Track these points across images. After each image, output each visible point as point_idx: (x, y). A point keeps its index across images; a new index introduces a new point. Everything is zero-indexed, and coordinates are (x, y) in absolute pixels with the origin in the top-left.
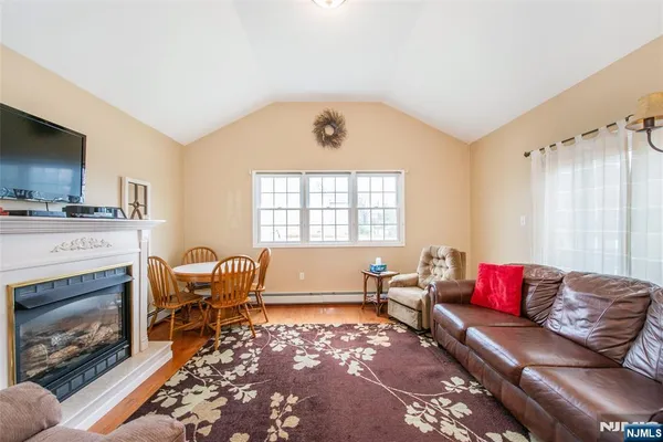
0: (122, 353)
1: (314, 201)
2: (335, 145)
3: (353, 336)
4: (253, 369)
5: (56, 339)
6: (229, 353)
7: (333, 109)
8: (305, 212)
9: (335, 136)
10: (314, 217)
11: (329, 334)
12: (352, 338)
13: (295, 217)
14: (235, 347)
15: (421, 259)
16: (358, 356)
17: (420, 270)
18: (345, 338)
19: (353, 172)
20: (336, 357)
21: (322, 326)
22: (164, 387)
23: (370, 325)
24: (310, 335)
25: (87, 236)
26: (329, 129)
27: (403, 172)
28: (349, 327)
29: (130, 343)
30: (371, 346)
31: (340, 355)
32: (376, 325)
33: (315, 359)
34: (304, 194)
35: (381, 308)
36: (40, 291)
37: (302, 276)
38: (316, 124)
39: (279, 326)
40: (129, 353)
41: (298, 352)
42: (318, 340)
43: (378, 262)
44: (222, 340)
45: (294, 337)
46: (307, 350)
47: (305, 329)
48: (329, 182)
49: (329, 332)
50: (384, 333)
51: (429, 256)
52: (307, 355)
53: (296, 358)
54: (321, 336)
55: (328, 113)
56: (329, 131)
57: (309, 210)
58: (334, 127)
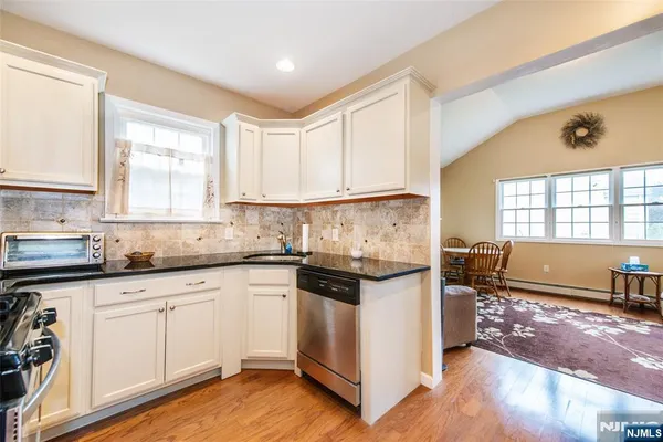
1: (561, 200)
2: (589, 145)
7: (587, 112)
8: (550, 211)
9: (590, 136)
10: (562, 215)
13: (539, 216)
16: (601, 329)
19: (616, 168)
20: (575, 324)
23: (629, 319)
24: (550, 310)
26: (582, 131)
30: (621, 329)
31: (579, 325)
32: (638, 320)
33: (553, 321)
34: (550, 195)
37: (546, 268)
38: (564, 130)
42: (559, 314)
45: (535, 308)
48: (581, 181)
50: (647, 327)
55: (581, 116)
57: (554, 209)
58: (588, 128)
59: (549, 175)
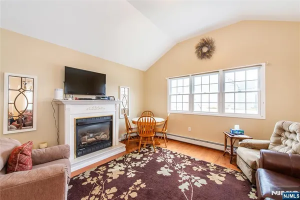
0: (109, 144)
1: (197, 90)
2: (208, 57)
3: (200, 169)
4: (142, 166)
5: (91, 135)
6: (142, 155)
7: (207, 37)
8: (191, 96)
9: (208, 52)
10: (197, 98)
11: (189, 163)
12: (200, 170)
13: (186, 99)
14: (145, 154)
15: (275, 131)
16: (193, 181)
17: (272, 139)
18: (195, 168)
19: (221, 71)
20: (181, 176)
21: (189, 157)
22: (115, 160)
23: (219, 167)
24: (178, 160)
25: (97, 106)
26: (205, 49)
27: (264, 64)
28: (203, 163)
29: (112, 141)
30: (207, 179)
31: (183, 176)
32: (223, 168)
33: (170, 172)
34: (192, 87)
35: (233, 158)
36: (83, 121)
37: (190, 129)
38: (197, 48)
39: (168, 151)
40: (111, 145)
41: (166, 166)
42: (180, 164)
43: (237, 128)
44: (144, 150)
45: (170, 158)
46: (170, 167)
47: (179, 156)
48: (206, 79)
49: (190, 162)
50: (225, 175)
51: (282, 130)
52: (168, 169)
53: (162, 169)
54: (183, 162)
55: (203, 40)
56: (205, 50)
57: (193, 94)
58: (208, 47)
59: (190, 75)
